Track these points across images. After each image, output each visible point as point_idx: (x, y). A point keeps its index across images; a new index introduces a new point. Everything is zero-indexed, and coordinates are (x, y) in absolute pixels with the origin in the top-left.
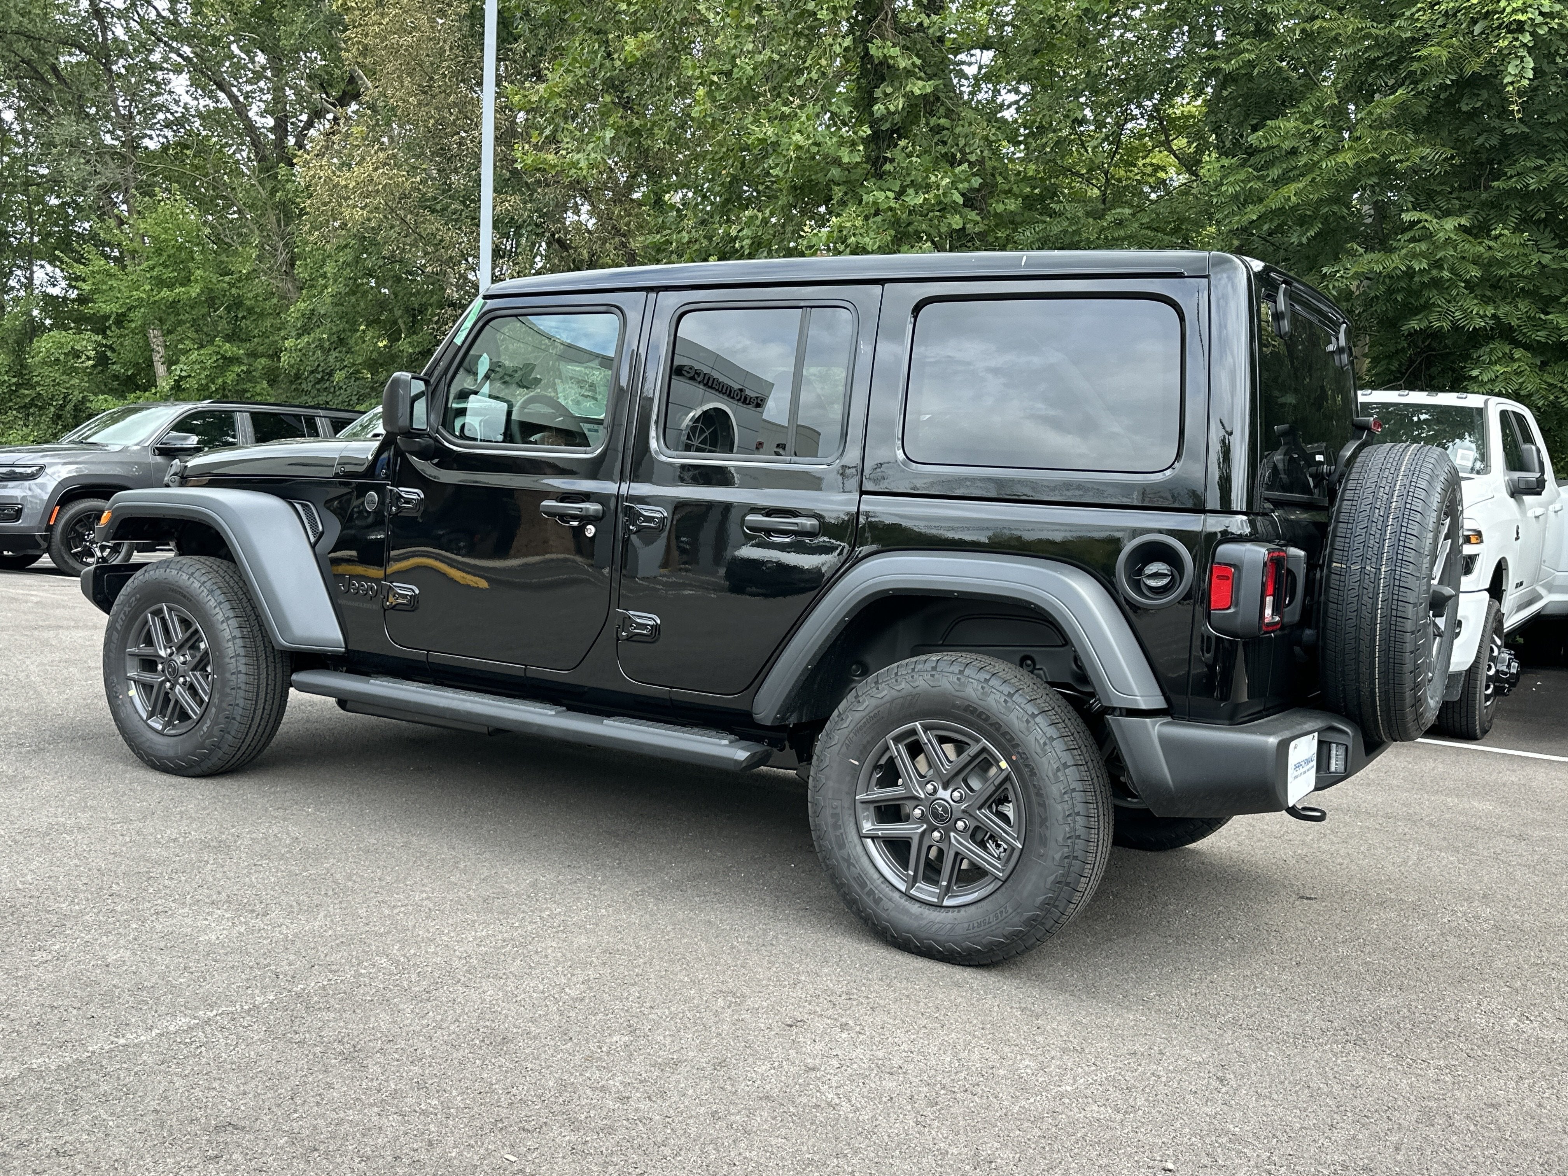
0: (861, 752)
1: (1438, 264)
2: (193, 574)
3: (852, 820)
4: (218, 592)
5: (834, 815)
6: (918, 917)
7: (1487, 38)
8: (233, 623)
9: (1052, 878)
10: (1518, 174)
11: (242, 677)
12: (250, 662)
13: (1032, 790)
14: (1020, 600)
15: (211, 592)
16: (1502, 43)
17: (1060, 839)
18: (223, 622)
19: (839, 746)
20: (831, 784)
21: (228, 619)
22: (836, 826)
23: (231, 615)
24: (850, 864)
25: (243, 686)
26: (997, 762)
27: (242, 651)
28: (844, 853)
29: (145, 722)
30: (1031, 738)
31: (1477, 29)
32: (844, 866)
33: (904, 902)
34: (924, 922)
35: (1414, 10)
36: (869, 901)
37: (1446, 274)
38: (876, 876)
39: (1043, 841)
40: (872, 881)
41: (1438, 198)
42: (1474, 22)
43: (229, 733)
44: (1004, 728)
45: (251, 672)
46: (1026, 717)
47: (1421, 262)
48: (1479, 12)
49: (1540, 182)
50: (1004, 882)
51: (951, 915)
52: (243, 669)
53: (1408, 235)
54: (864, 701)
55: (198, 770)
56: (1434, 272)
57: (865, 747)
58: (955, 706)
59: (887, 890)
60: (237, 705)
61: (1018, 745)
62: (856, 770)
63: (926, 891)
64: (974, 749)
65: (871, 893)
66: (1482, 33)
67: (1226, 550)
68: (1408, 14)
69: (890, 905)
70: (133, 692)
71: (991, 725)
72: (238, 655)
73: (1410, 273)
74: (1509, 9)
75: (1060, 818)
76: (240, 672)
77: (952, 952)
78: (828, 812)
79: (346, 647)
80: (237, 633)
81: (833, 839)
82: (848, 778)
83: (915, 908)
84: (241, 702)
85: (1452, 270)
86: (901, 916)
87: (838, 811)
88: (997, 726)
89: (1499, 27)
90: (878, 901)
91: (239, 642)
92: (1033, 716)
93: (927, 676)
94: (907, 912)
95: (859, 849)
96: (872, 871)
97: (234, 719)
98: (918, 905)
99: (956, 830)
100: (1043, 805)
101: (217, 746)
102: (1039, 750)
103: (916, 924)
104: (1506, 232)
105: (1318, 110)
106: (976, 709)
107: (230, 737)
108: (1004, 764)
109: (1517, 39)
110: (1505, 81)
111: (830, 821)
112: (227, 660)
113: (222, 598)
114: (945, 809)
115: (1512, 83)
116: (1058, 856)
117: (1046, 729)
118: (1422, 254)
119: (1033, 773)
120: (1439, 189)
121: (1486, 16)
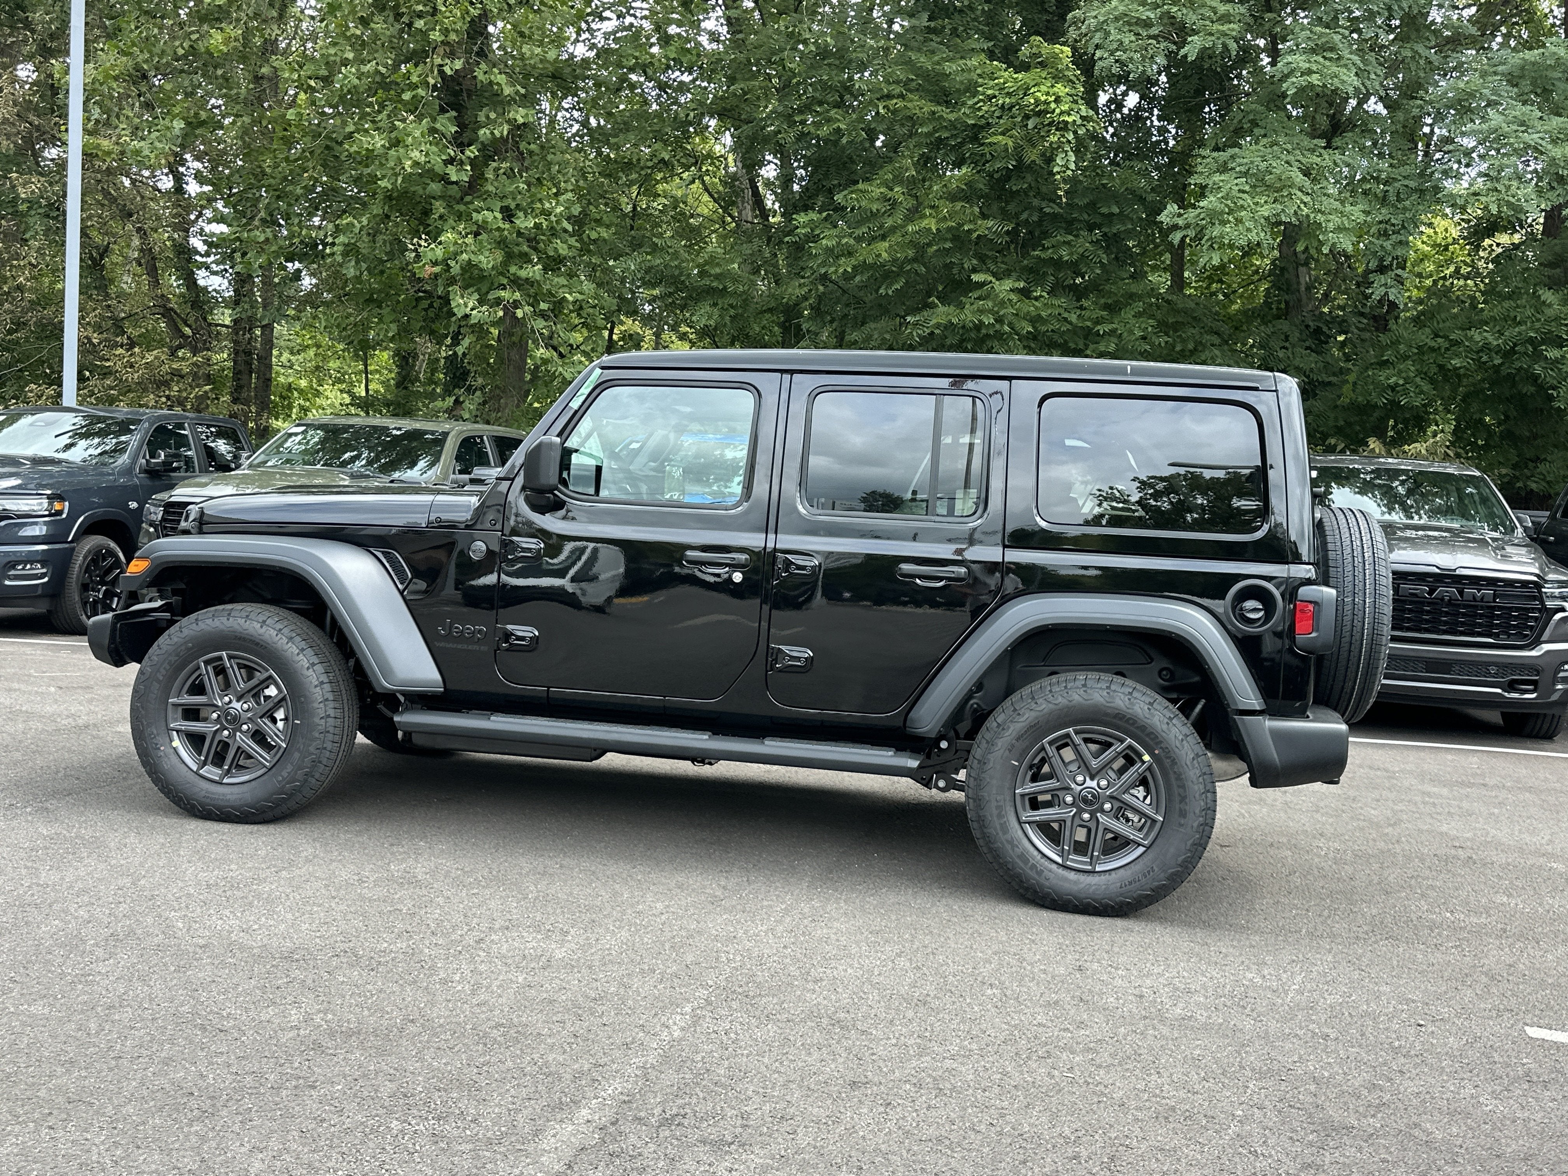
0: (1021, 755)
1: (999, 320)
2: (264, 622)
3: (1013, 809)
4: (298, 639)
5: (998, 807)
6: (1076, 883)
7: (1038, 133)
8: (319, 668)
9: (1191, 841)
10: (1053, 246)
11: (331, 721)
12: (337, 705)
13: (1172, 777)
14: (1164, 631)
15: (291, 639)
16: (1054, 139)
17: (1197, 811)
18: (308, 668)
19: (1002, 751)
20: (994, 782)
21: (313, 665)
22: (1000, 816)
23: (316, 661)
24: (1014, 846)
25: (331, 730)
26: (1140, 756)
27: (330, 696)
28: (1008, 837)
29: (196, 773)
30: (1172, 736)
31: (1031, 124)
32: (1008, 847)
33: (1061, 871)
34: (1082, 886)
35: (976, 100)
36: (1032, 874)
37: (1006, 328)
38: (1036, 853)
39: (1183, 814)
40: (1033, 858)
41: (989, 261)
42: (1027, 117)
43: (313, 776)
44: (1149, 730)
45: (338, 715)
46: (1166, 720)
47: (989, 318)
48: (1032, 110)
49: (1071, 254)
50: (1148, 848)
51: (1103, 878)
52: (331, 712)
53: (976, 294)
54: (1024, 714)
55: (270, 815)
56: (998, 326)
57: (1024, 751)
58: (1107, 714)
59: (1047, 863)
60: (325, 748)
61: (1161, 742)
62: (1016, 770)
63: (1077, 861)
64: (1119, 747)
65: (1034, 867)
66: (1035, 127)
67: (1304, 592)
68: (970, 103)
69: (1052, 876)
70: (176, 743)
71: (1137, 728)
72: (327, 700)
73: (979, 327)
74: (1058, 111)
75: (1197, 795)
76: (329, 716)
77: (1106, 906)
78: (994, 804)
79: (445, 687)
80: (324, 678)
81: (998, 827)
82: (1009, 776)
83: (1072, 875)
84: (329, 745)
85: (1010, 325)
86: (1061, 883)
87: (1001, 803)
88: (1143, 728)
89: (1050, 124)
90: (1040, 873)
91: (327, 687)
92: (1170, 719)
93: (1081, 692)
94: (1066, 879)
95: (1020, 832)
96: (1032, 849)
97: (320, 762)
98: (1073, 873)
99: (1103, 811)
100: (1183, 787)
101: (297, 790)
102: (1178, 745)
103: (1076, 888)
104: (1045, 294)
105: (898, 179)
106: (1124, 716)
107: (314, 781)
108: (1146, 758)
109: (1063, 136)
110: (1055, 170)
111: (995, 812)
112: (316, 705)
113: (303, 644)
114: (1093, 796)
115: (1058, 173)
116: (1195, 824)
117: (1182, 728)
118: (990, 311)
119: (1174, 762)
120: (990, 253)
121: (1039, 114)
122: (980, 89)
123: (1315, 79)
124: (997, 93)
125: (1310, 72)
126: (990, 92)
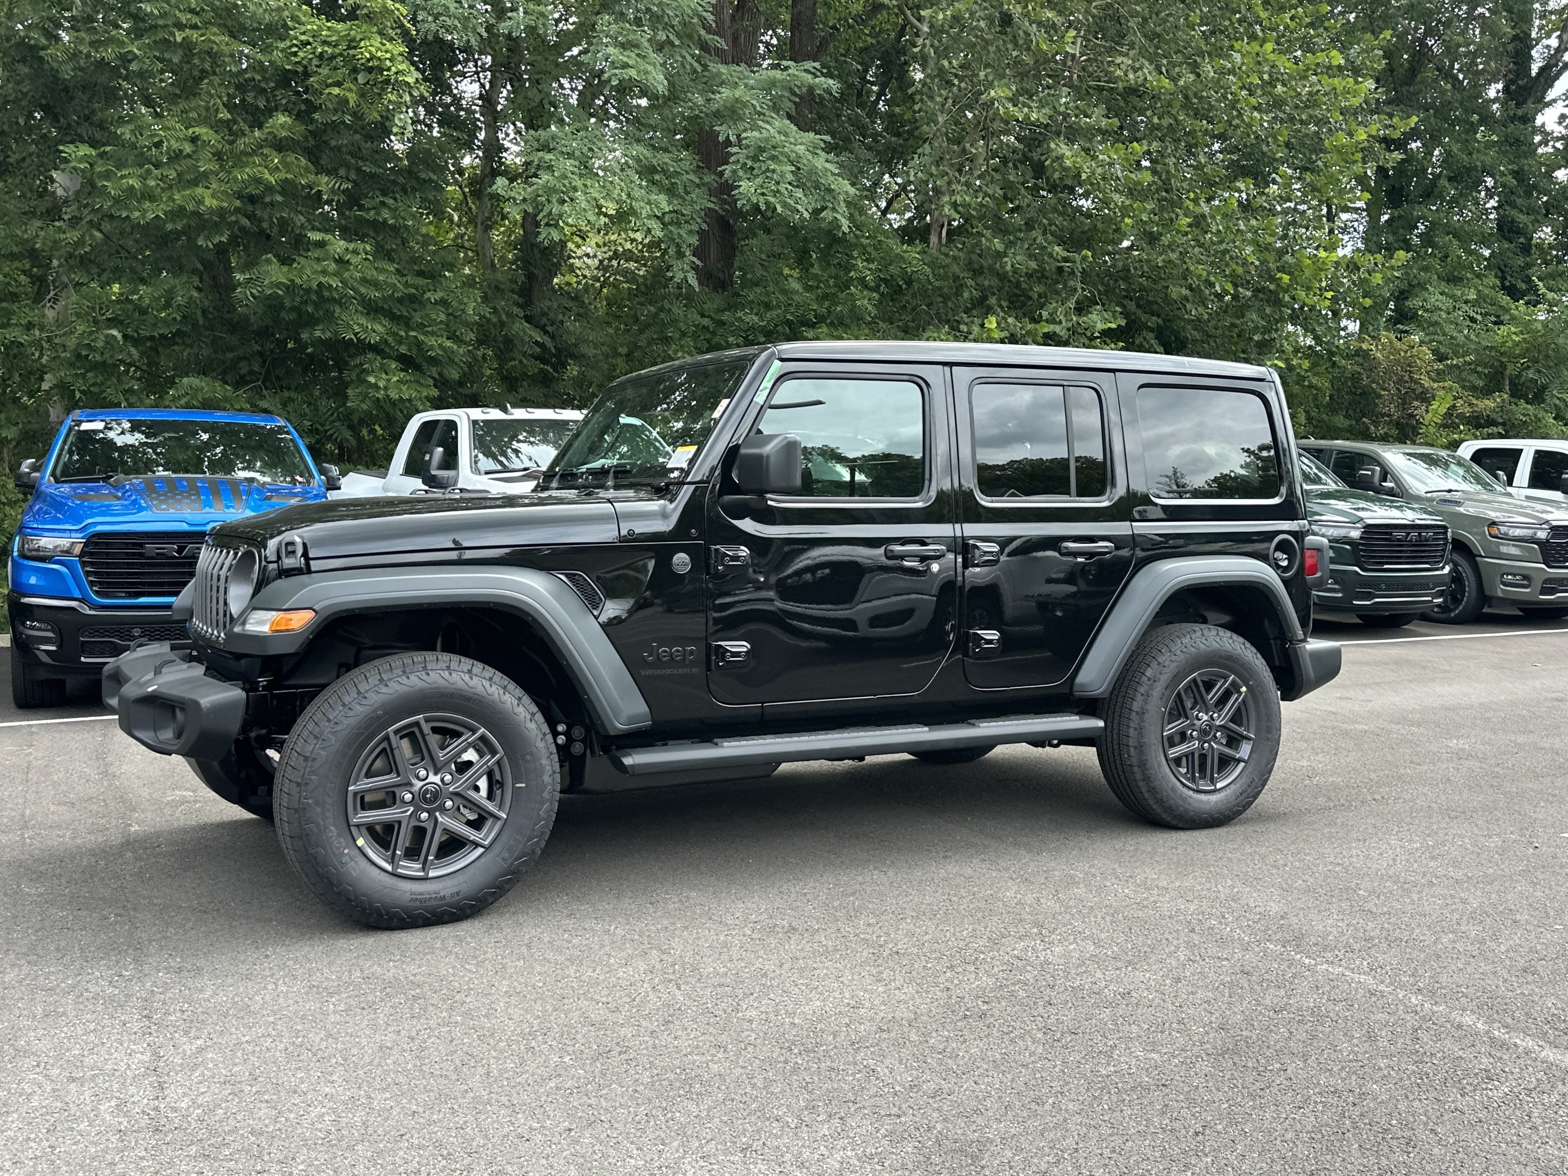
0: (1167, 702)
2: (470, 671)
3: (1162, 750)
5: (1155, 750)
7: (371, 89)
13: (1261, 701)
15: (505, 688)
16: (392, 98)
18: (530, 720)
19: (1156, 700)
21: (533, 715)
22: (1157, 757)
24: (1167, 782)
26: (1237, 688)
28: (1162, 774)
29: (392, 873)
42: (356, 71)
44: (1247, 665)
48: (363, 64)
50: (1247, 763)
54: (1168, 666)
57: (1168, 697)
58: (1221, 657)
61: (1254, 674)
62: (1164, 715)
64: (1224, 683)
65: (1180, 796)
66: (367, 83)
67: (1309, 542)
70: (361, 841)
71: (1240, 665)
78: (1153, 748)
79: (653, 719)
82: (1160, 722)
87: (1157, 746)
89: (386, 82)
95: (1168, 769)
106: (1232, 657)
108: (1244, 689)
109: (401, 96)
121: (370, 70)
122: (291, 32)
123: (633, 73)
124: (311, 40)
125: (626, 66)
126: (303, 38)
